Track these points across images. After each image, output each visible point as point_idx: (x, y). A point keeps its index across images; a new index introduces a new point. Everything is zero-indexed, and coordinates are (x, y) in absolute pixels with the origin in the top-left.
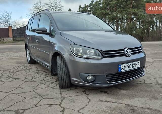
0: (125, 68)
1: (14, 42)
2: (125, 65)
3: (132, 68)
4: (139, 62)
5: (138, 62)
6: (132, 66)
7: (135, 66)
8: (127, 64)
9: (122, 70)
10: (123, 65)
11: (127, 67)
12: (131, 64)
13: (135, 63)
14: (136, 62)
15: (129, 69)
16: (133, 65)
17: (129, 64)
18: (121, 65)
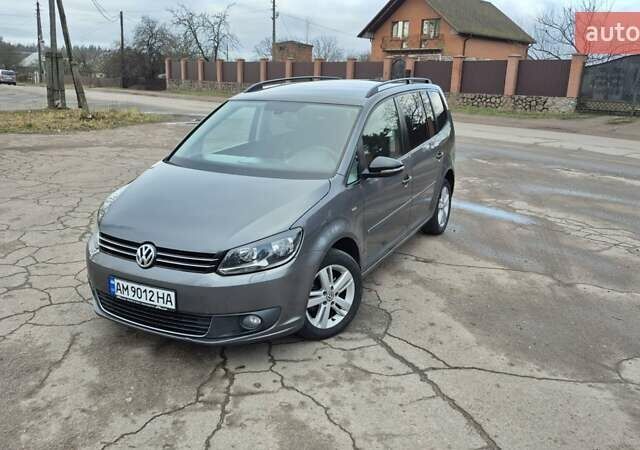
0: (126, 293)
1: (577, 115)
2: (126, 284)
3: (143, 300)
4: (172, 294)
5: (166, 293)
6: (144, 294)
7: (155, 298)
8: (130, 285)
9: (118, 293)
10: (121, 282)
11: (131, 293)
12: (143, 288)
13: (155, 290)
14: (161, 292)
15: (136, 298)
16: (149, 295)
17: (136, 286)
18: (117, 281)
